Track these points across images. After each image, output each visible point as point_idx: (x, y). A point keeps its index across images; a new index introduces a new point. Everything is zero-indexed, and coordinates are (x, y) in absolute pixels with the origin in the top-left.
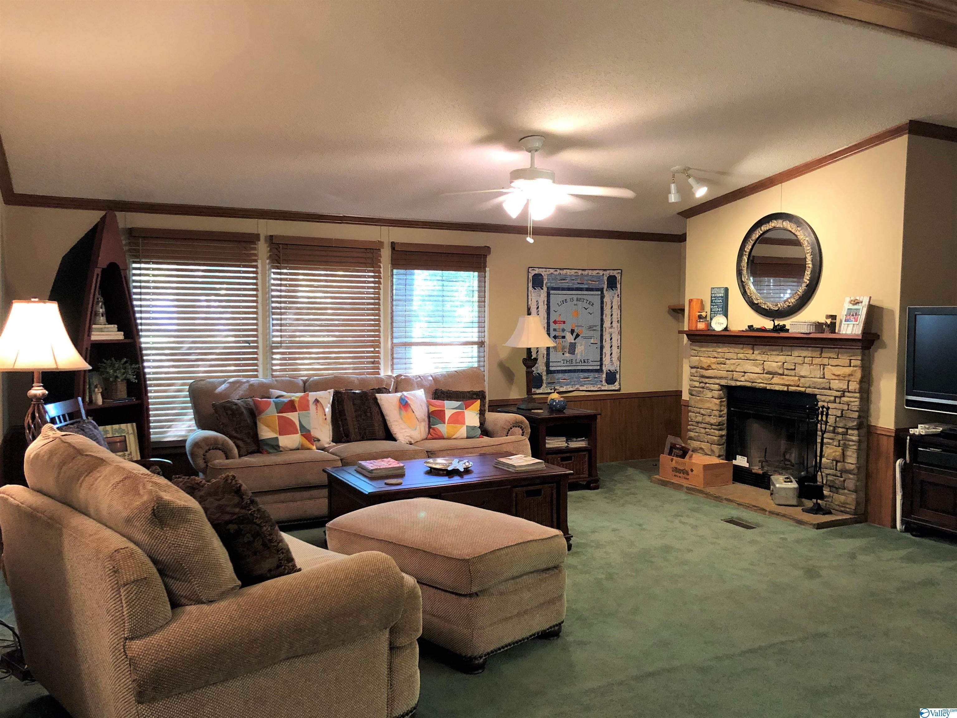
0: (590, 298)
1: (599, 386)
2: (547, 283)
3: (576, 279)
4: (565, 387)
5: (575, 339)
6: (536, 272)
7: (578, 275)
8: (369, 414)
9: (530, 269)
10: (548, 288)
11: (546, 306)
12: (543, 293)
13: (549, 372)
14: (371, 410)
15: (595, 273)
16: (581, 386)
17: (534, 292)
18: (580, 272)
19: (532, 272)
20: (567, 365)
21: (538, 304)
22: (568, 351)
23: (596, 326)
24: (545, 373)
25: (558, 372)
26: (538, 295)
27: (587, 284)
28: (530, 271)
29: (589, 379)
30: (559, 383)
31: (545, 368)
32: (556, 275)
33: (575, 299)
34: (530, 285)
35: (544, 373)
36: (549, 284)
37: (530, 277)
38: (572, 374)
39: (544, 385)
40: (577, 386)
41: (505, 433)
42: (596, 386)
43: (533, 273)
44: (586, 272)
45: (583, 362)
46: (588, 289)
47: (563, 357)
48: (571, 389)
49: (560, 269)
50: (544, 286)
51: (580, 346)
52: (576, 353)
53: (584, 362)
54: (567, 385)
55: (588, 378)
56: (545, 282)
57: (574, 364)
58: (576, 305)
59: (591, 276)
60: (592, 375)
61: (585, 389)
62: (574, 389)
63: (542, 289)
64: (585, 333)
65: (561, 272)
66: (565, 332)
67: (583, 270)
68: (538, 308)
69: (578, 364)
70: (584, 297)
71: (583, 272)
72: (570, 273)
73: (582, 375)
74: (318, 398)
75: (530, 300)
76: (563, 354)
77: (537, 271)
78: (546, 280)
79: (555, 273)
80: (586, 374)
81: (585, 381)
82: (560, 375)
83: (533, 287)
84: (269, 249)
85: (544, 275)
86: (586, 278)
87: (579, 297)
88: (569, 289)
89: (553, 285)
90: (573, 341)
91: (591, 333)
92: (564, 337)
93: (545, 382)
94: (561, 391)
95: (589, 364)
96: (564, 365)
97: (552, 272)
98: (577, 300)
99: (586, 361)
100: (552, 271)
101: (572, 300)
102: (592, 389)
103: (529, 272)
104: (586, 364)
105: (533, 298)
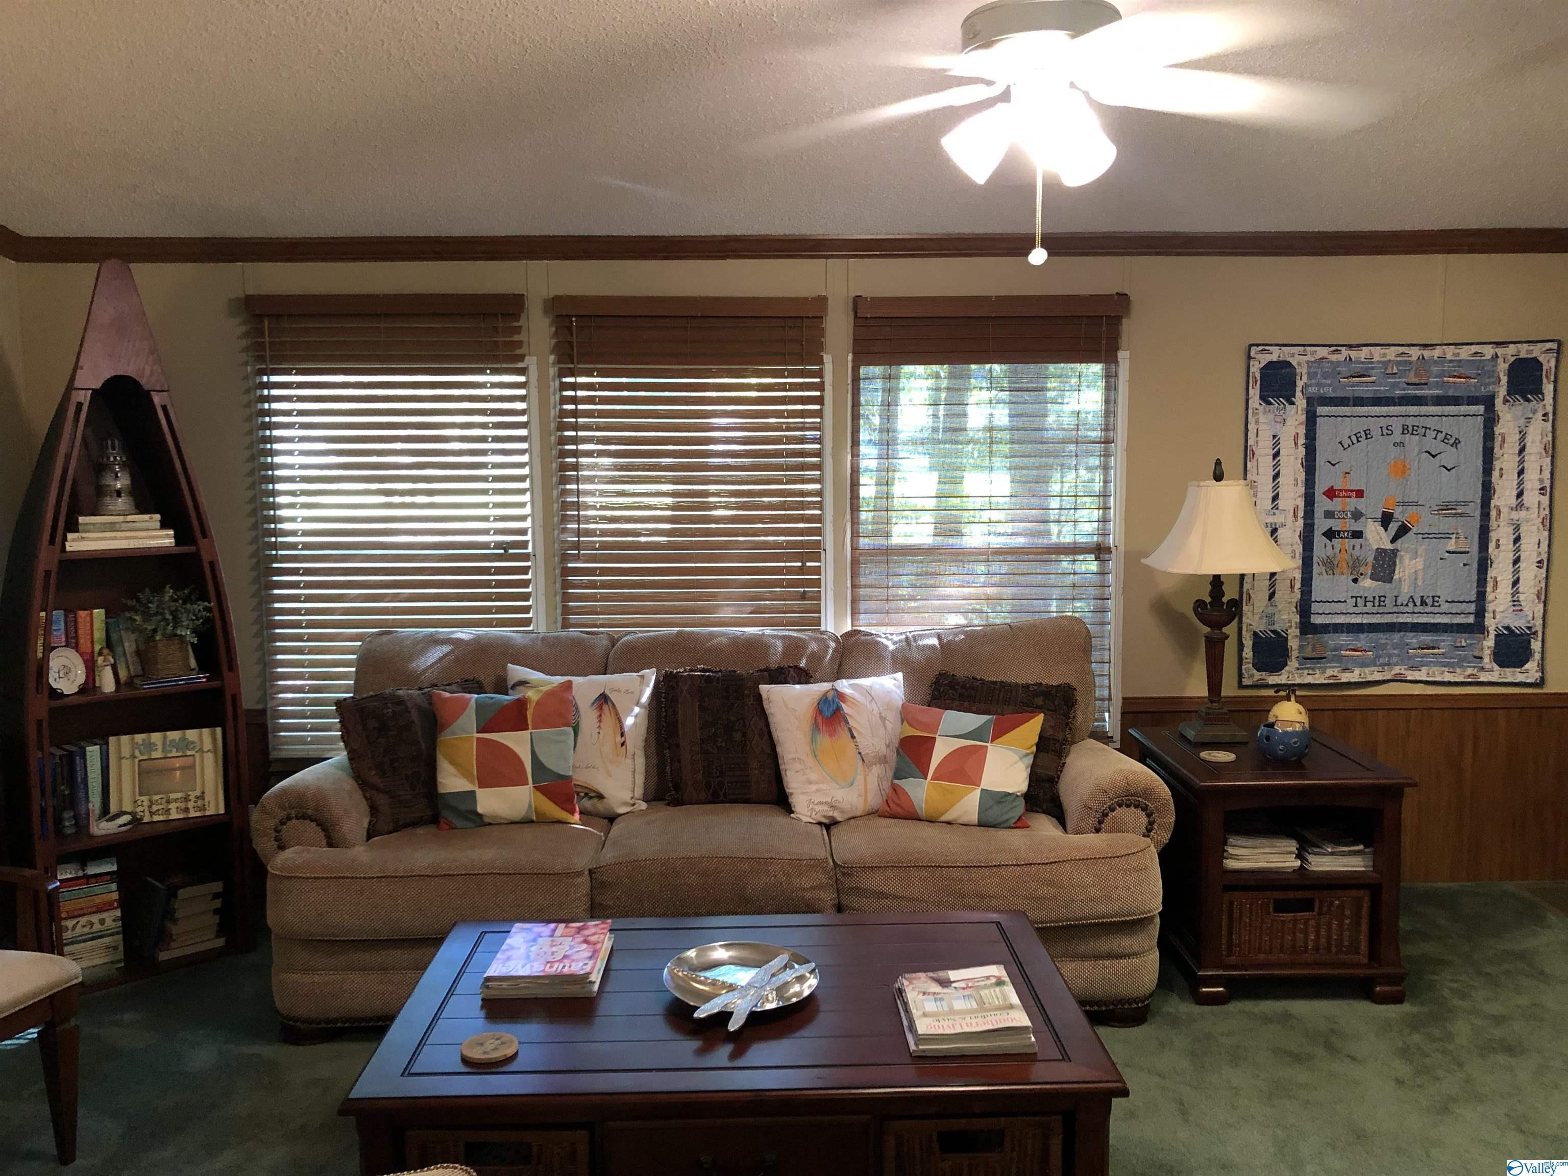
0: (1446, 425)
1: (1469, 671)
2: (1306, 386)
3: (1402, 373)
4: (1357, 671)
5: (1393, 541)
6: (1274, 358)
7: (1410, 363)
8: (738, 736)
9: (1253, 349)
10: (1310, 401)
11: (1302, 451)
12: (1296, 415)
13: (1307, 628)
14: (744, 725)
15: (1465, 353)
16: (1411, 668)
17: (1265, 412)
18: (1415, 353)
19: (1259, 356)
20: (1365, 610)
21: (1276, 444)
22: (1369, 572)
23: (1466, 503)
24: (1297, 632)
25: (1337, 628)
26: (1278, 419)
27: (1437, 385)
28: (1253, 354)
29: (1436, 651)
30: (1340, 658)
31: (1297, 618)
32: (1338, 363)
33: (1397, 430)
34: (1255, 392)
35: (1294, 632)
36: (1312, 390)
37: (1255, 369)
38: (1381, 635)
39: (1293, 664)
40: (1397, 670)
41: (1092, 821)
42: (1458, 670)
43: (1265, 359)
44: (1437, 353)
45: (1418, 603)
46: (1440, 401)
47: (1355, 590)
48: (1377, 677)
49: (1350, 347)
50: (1298, 394)
51: (1410, 560)
52: (1396, 577)
53: (1423, 603)
54: (1363, 665)
55: (1433, 648)
56: (1300, 384)
57: (1390, 607)
58: (1401, 444)
59: (1451, 361)
60: (1446, 641)
61: (1424, 678)
62: (1389, 678)
63: (1293, 403)
64: (1425, 521)
65: (1354, 354)
66: (1363, 519)
67: (1425, 346)
68: (1276, 455)
69: (1402, 609)
70: (1429, 422)
71: (1427, 353)
72: (1384, 355)
73: (1413, 639)
74: (607, 692)
75: (1251, 435)
76: (1355, 581)
77: (1275, 355)
78: (1305, 378)
79: (1334, 358)
80: (1427, 638)
81: (1425, 655)
82: (1343, 639)
83: (1264, 398)
84: (554, 329)
85: (1299, 364)
86: (1435, 369)
87: (1410, 422)
88: (1377, 401)
89: (1329, 392)
90: (1389, 546)
91: (1447, 524)
92: (1358, 535)
93: (1294, 654)
94: (1344, 680)
95: (1436, 610)
96: (1356, 610)
97: (1325, 355)
98: (1405, 430)
99: (1429, 601)
100: (1322, 352)
101: (1387, 431)
102: (1448, 677)
103: (1249, 358)
104: (1428, 609)
105: (1261, 427)
